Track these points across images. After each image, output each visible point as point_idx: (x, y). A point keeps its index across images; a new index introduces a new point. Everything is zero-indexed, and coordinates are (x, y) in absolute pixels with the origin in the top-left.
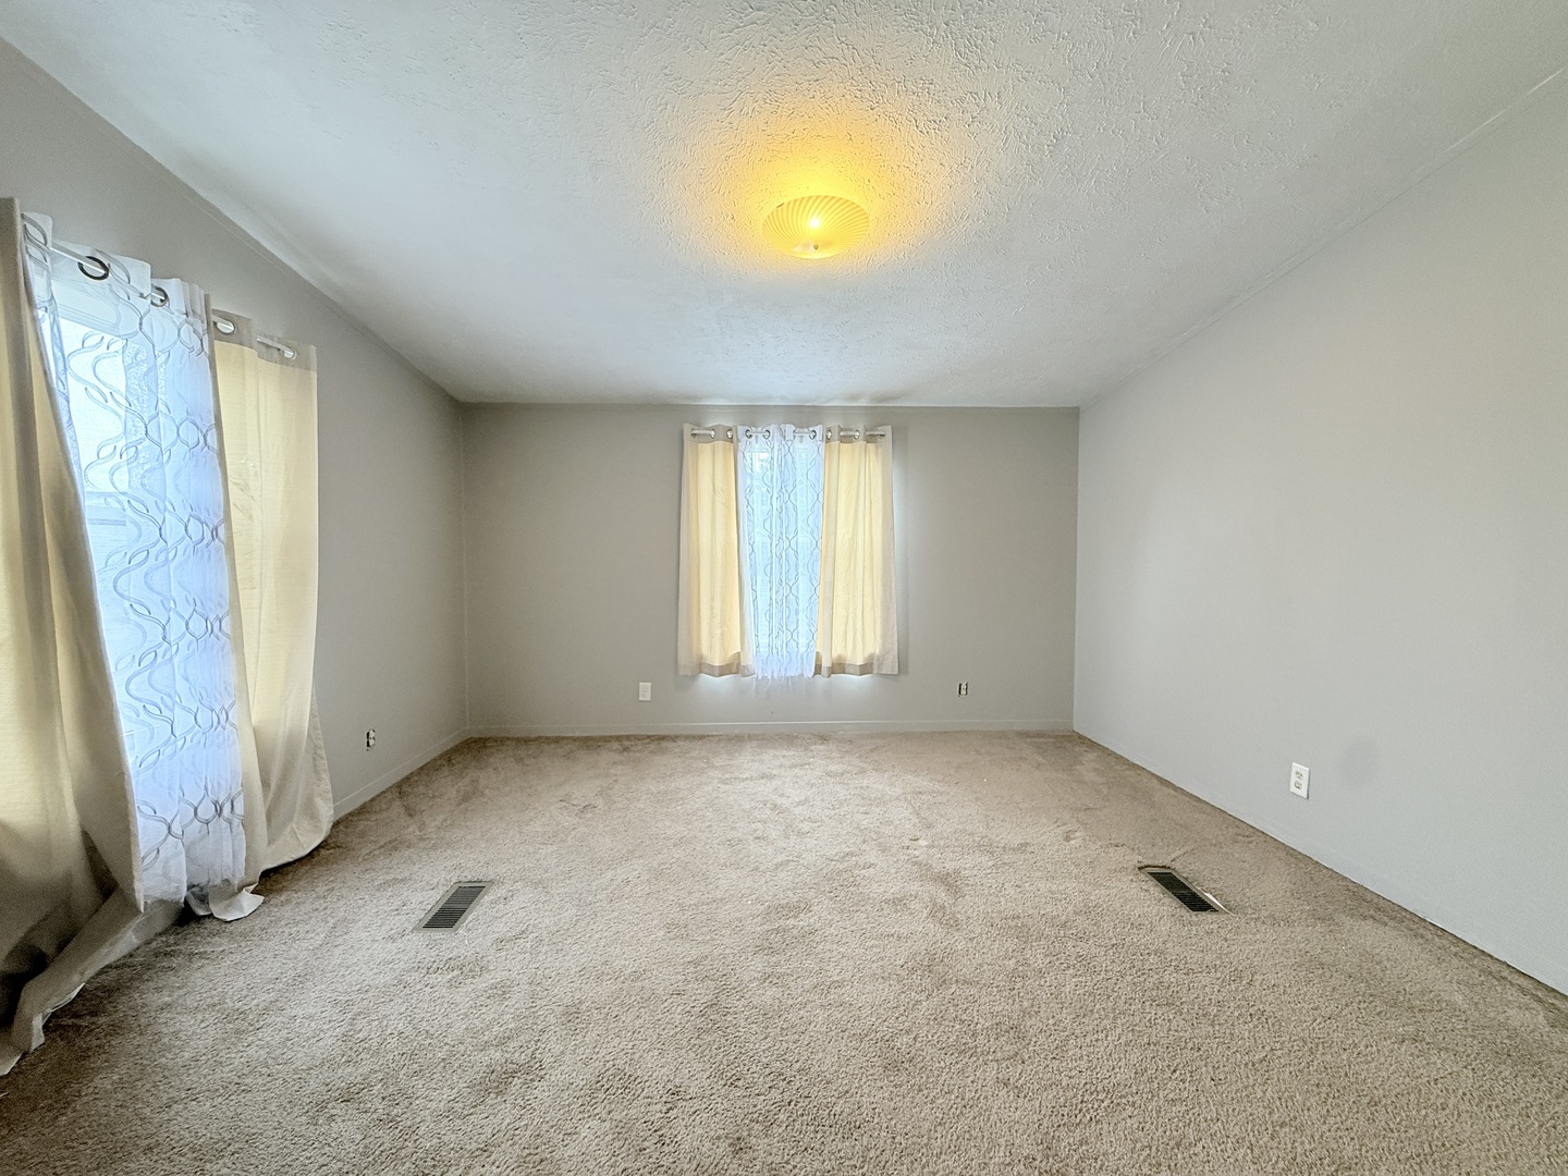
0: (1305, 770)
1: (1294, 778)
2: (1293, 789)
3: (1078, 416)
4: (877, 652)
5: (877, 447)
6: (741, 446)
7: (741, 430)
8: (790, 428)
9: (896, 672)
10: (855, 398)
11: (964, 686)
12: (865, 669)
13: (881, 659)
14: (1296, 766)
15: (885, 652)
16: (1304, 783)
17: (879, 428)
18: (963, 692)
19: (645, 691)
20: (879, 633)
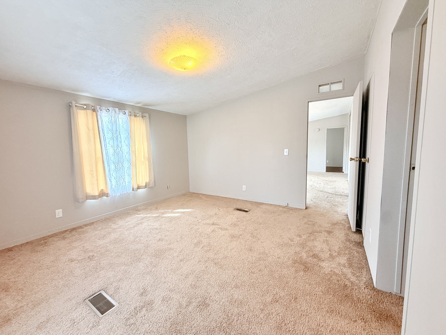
0: (245, 186)
1: (243, 188)
2: (243, 190)
3: (186, 117)
4: (148, 181)
5: (143, 119)
6: (99, 113)
7: (98, 107)
8: (117, 109)
9: (154, 186)
10: (138, 103)
11: (168, 186)
12: (146, 187)
13: (149, 183)
14: (243, 186)
15: (150, 181)
16: (245, 188)
17: (144, 114)
18: (168, 188)
19: (59, 213)
20: (148, 175)
